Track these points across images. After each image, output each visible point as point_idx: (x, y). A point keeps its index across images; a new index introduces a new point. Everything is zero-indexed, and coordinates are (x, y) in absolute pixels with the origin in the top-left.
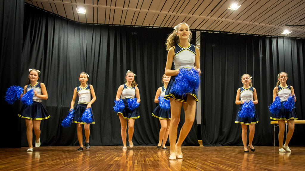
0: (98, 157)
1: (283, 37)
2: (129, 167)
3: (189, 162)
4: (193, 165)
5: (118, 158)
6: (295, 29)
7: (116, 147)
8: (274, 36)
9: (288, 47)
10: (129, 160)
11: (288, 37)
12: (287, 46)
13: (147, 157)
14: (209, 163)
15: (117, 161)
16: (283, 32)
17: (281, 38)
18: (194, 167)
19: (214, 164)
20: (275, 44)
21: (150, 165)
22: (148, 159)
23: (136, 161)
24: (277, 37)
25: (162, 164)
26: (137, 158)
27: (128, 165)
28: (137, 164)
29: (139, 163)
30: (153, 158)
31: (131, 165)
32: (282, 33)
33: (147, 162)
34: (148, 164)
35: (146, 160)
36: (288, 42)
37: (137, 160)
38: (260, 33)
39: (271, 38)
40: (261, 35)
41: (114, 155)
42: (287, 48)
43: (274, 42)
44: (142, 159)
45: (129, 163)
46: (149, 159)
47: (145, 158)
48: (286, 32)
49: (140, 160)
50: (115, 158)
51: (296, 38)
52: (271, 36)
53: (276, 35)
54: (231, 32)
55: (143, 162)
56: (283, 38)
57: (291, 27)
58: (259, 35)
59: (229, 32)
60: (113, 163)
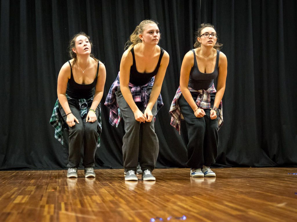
2: (48, 217)
3: (180, 203)
4: (190, 211)
5: (23, 198)
7: (14, 173)
10: (48, 203)
13: (86, 194)
14: (227, 206)
15: (20, 204)
18: (194, 216)
19: (236, 209)
21: (93, 211)
22: (88, 198)
23: (63, 205)
25: (121, 209)
26: (65, 198)
27: (45, 213)
28: (67, 210)
29: (70, 208)
30: (101, 196)
31: (52, 213)
33: (88, 205)
34: (90, 209)
35: (86, 201)
37: (66, 201)
41: (12, 191)
44: (76, 199)
45: (46, 209)
46: (91, 199)
47: (81, 196)
49: (71, 201)
50: (15, 198)
55: (79, 206)
60: (12, 209)
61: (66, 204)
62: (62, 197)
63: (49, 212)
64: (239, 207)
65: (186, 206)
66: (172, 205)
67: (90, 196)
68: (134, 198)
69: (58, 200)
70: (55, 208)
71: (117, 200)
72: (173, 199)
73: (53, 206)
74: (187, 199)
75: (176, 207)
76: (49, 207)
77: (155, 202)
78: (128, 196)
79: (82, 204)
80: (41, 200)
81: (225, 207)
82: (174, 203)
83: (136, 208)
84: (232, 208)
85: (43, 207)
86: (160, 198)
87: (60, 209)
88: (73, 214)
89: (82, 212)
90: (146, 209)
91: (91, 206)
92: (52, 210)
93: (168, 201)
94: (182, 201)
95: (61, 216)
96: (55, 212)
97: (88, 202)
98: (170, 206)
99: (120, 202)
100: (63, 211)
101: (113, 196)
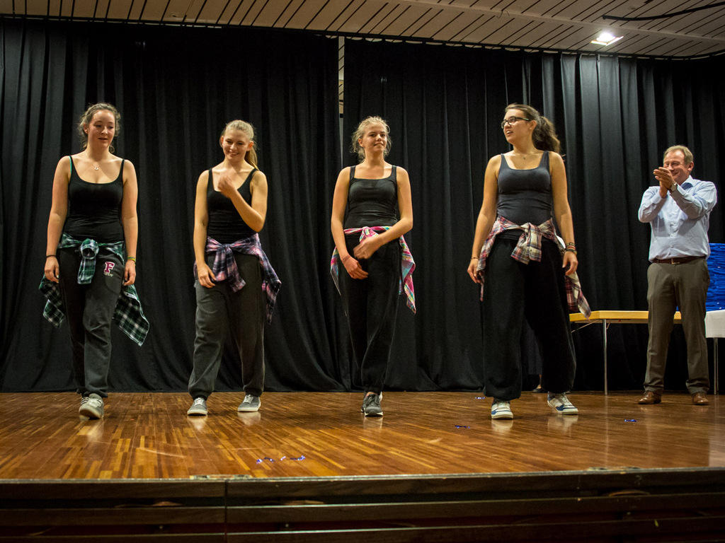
0: (30, 426)
1: (595, 54)
2: (121, 454)
3: (300, 439)
4: (313, 449)
6: (632, 27)
8: (567, 50)
9: (611, 85)
10: (122, 436)
11: (610, 54)
12: (608, 81)
13: (176, 426)
14: (362, 442)
15: (84, 438)
16: (595, 39)
17: (588, 57)
18: (317, 456)
19: (375, 447)
20: (571, 74)
21: (182, 448)
22: (178, 430)
23: (142, 440)
24: (577, 55)
25: (220, 446)
26: (147, 430)
27: (118, 450)
28: (146, 446)
29: (151, 444)
31: (126, 450)
32: (593, 42)
33: (176, 440)
34: (178, 445)
35: (174, 434)
36: (611, 71)
37: (147, 434)
38: (524, 42)
39: (557, 58)
40: (527, 48)
42: (609, 87)
43: (568, 68)
44: (161, 431)
45: (120, 444)
46: (182, 432)
48: (606, 38)
49: (155, 435)
50: (79, 429)
51: (635, 56)
52: (560, 51)
53: (575, 48)
54: (435, 38)
55: (164, 442)
56: (597, 55)
57: (619, 21)
58: (522, 48)
59: (431, 40)
60: (73, 444)
61: (146, 438)
62: (144, 429)
63: (122, 449)
64: (378, 444)
65: (307, 443)
66: (289, 441)
67: (182, 428)
68: (240, 432)
69: (137, 432)
70: (131, 444)
71: (218, 434)
72: (293, 434)
73: (129, 440)
74: (311, 434)
75: (293, 444)
76: (124, 443)
77: (269, 438)
78: (233, 429)
79: (169, 439)
80: (114, 432)
81: (361, 445)
82: (294, 439)
83: (241, 445)
84: (369, 445)
85: (115, 441)
86: (275, 432)
87: (138, 445)
88: (155, 452)
89: (167, 449)
90: (254, 446)
91: (180, 442)
92: (127, 446)
93: (285, 436)
94: (303, 435)
95: (138, 454)
96: (130, 448)
97: (177, 436)
98: (287, 442)
99: (220, 437)
100: (142, 448)
101: (212, 428)
